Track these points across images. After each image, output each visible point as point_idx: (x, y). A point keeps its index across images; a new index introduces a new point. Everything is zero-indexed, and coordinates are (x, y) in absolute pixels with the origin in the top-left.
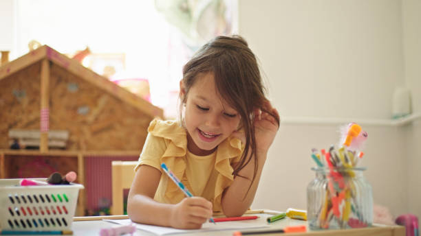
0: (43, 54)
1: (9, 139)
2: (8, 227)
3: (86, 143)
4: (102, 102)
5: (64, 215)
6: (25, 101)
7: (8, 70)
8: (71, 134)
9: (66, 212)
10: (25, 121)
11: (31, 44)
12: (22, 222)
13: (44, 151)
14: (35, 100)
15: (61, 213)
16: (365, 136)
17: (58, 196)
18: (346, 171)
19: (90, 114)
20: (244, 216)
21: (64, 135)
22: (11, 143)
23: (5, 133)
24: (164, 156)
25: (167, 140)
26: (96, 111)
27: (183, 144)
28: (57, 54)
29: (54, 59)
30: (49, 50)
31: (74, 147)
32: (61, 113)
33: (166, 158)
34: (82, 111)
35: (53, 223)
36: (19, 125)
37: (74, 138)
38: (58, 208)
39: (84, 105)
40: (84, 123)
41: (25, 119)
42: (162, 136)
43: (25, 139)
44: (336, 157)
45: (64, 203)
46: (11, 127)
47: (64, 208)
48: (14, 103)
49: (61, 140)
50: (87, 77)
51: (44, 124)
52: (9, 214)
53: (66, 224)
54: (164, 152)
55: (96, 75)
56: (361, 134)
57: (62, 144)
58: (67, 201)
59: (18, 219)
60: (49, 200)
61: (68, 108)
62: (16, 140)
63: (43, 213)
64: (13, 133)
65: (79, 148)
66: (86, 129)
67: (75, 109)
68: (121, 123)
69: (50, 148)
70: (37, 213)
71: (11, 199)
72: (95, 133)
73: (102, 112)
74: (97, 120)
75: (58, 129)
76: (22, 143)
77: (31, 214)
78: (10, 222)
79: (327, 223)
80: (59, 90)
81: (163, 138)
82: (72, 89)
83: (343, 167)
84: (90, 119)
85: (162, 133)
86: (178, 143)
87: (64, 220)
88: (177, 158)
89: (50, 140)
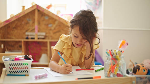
0: (35, 7)
1: (26, 35)
2: (9, 73)
3: (51, 36)
4: (56, 23)
5: (27, 69)
6: (31, 22)
7: (24, 13)
8: (46, 33)
9: (28, 69)
10: (31, 29)
11: (32, 3)
12: (14, 71)
13: (36, 40)
14: (34, 23)
15: (26, 69)
16: (127, 44)
17: (25, 63)
18: (116, 58)
19: (53, 26)
20: (91, 68)
21: (44, 34)
22: (26, 37)
23: (24, 33)
24: (64, 48)
25: (65, 42)
26: (54, 26)
27: (70, 44)
28: (40, 7)
29: (39, 9)
30: (37, 6)
31: (47, 38)
32: (43, 26)
33: (64, 49)
34: (50, 25)
35: (24, 72)
36: (29, 30)
37: (47, 35)
38: (25, 67)
39: (51, 24)
40: (51, 30)
41: (31, 28)
42: (64, 40)
43: (31, 35)
44: (113, 53)
45: (27, 66)
46: (27, 31)
47: (27, 67)
48: (27, 23)
49: (43, 36)
50: (50, 15)
51: (36, 31)
52: (9, 69)
53: (28, 72)
54: (64, 46)
55: (53, 14)
56: (126, 43)
57: (43, 37)
58: (28, 65)
59: (12, 71)
60: (22, 65)
61: (45, 25)
62: (28, 35)
63: (20, 69)
64: (27, 33)
65: (49, 39)
66: (51, 32)
67: (48, 25)
68: (63, 30)
69: (38, 38)
70: (18, 69)
71: (10, 64)
72: (54, 33)
73: (57, 26)
74: (55, 29)
75: (42, 32)
76: (30, 37)
77: (16, 69)
78: (10, 72)
79: (109, 75)
80: (42, 19)
81: (64, 41)
82: (46, 18)
83: (116, 57)
84: (53, 28)
85: (64, 39)
86: (69, 43)
87: (27, 71)
88: (68, 49)
89: (39, 35)
